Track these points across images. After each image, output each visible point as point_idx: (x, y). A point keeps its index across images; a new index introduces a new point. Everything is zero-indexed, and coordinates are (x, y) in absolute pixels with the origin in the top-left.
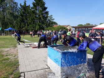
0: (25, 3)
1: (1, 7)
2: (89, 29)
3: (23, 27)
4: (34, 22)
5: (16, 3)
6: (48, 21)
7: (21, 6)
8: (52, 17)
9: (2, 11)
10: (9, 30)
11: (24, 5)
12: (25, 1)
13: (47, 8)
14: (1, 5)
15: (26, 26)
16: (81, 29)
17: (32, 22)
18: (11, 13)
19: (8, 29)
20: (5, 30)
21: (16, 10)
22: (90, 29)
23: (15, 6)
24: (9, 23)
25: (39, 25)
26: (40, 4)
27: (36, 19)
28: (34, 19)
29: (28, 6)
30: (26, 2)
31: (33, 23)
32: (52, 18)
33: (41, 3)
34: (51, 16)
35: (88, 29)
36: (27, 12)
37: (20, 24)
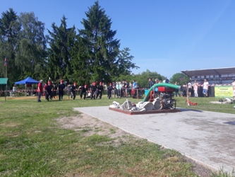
0: (64, 23)
1: (6, 32)
2: (222, 76)
3: (58, 78)
4: (85, 64)
5: (40, 24)
6: (117, 63)
7: (55, 29)
8: (128, 52)
9: (9, 41)
10: (27, 83)
11: (61, 26)
12: (64, 19)
13: (115, 32)
14: (8, 27)
15: (67, 74)
16: (203, 77)
17: (81, 63)
18: (29, 46)
19: (23, 82)
20: (16, 83)
21: (41, 39)
22: (226, 76)
23: (37, 31)
24: (24, 69)
25: (99, 71)
26: (101, 23)
27: (91, 57)
28: (86, 57)
29: (70, 29)
30: (66, 21)
31: (85, 67)
32: (128, 54)
33: (103, 21)
34: (127, 49)
35: (220, 76)
36: (68, 43)
37: (52, 70)
